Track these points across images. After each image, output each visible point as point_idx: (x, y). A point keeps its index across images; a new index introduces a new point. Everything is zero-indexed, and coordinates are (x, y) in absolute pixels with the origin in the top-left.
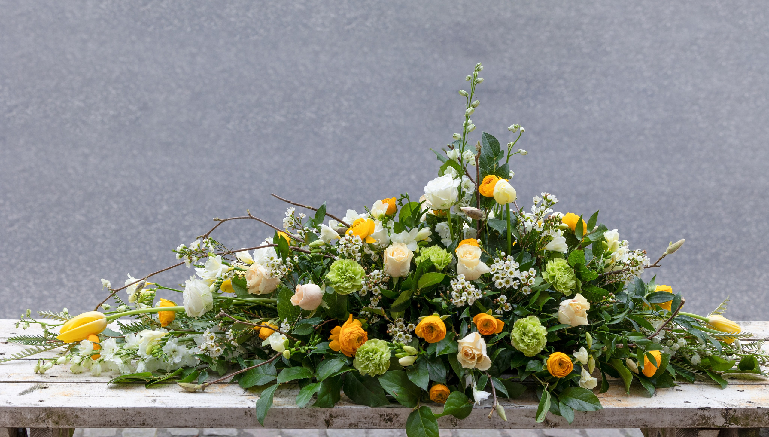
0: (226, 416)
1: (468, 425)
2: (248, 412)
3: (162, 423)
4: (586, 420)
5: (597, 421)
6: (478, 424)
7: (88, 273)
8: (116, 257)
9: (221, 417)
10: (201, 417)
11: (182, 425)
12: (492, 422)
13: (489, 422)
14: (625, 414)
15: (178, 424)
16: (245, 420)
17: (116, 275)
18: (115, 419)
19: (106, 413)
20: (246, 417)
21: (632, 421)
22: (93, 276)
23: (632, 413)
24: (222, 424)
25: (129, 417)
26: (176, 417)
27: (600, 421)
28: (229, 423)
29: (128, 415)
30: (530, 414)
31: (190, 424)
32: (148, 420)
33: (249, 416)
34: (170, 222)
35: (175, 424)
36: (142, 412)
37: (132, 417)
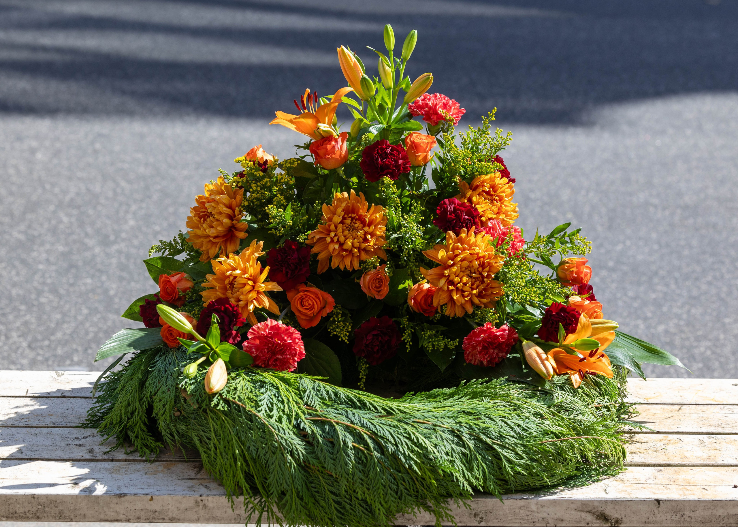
0: (170, 507)
1: (497, 521)
2: (201, 502)
3: (85, 515)
4: (659, 516)
5: (674, 517)
6: (511, 519)
7: (22, 313)
8: (62, 291)
9: (164, 508)
10: (137, 508)
11: (112, 518)
12: (531, 517)
13: (526, 518)
14: (712, 508)
15: (106, 518)
16: (196, 512)
17: (59, 316)
18: (22, 510)
19: (9, 502)
20: (197, 509)
21: (722, 517)
22: (28, 317)
23: (722, 507)
24: (165, 517)
25: (40, 507)
26: (103, 507)
27: (678, 518)
28: (174, 516)
29: (39, 504)
30: (582, 507)
31: (121, 517)
32: (65, 511)
33: (201, 507)
34: (136, 242)
35: (102, 516)
36: (58, 501)
37: (44, 507)
